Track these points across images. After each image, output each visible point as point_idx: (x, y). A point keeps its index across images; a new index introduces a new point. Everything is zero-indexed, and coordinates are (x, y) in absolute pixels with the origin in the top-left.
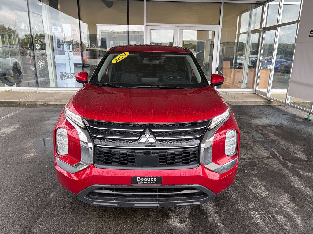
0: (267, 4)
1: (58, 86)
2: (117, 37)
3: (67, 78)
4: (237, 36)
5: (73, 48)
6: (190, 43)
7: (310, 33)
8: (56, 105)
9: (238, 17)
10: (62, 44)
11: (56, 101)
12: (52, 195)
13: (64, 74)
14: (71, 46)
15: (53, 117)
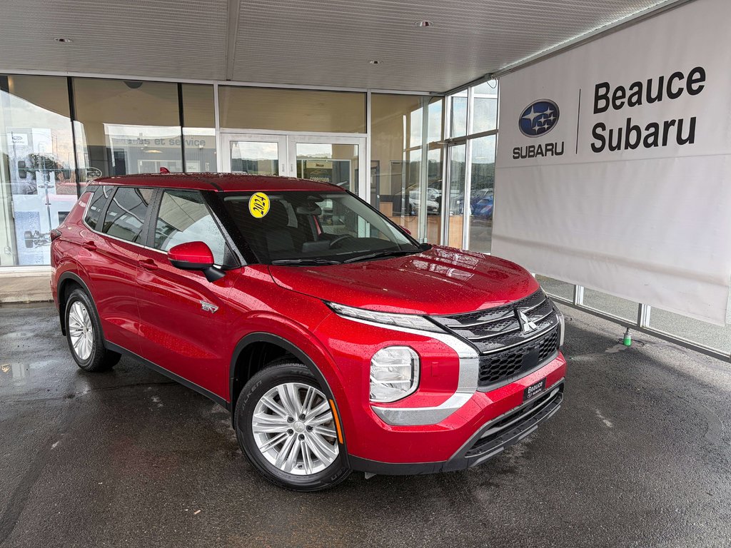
0: (449, 97)
1: (21, 264)
2: (155, 151)
3: (42, 245)
4: (404, 153)
5: (57, 179)
6: (317, 165)
7: (514, 153)
8: (22, 303)
9: (405, 117)
10: (30, 170)
11: (21, 295)
12: (54, 446)
13: (36, 236)
14: (52, 175)
15: (21, 325)
